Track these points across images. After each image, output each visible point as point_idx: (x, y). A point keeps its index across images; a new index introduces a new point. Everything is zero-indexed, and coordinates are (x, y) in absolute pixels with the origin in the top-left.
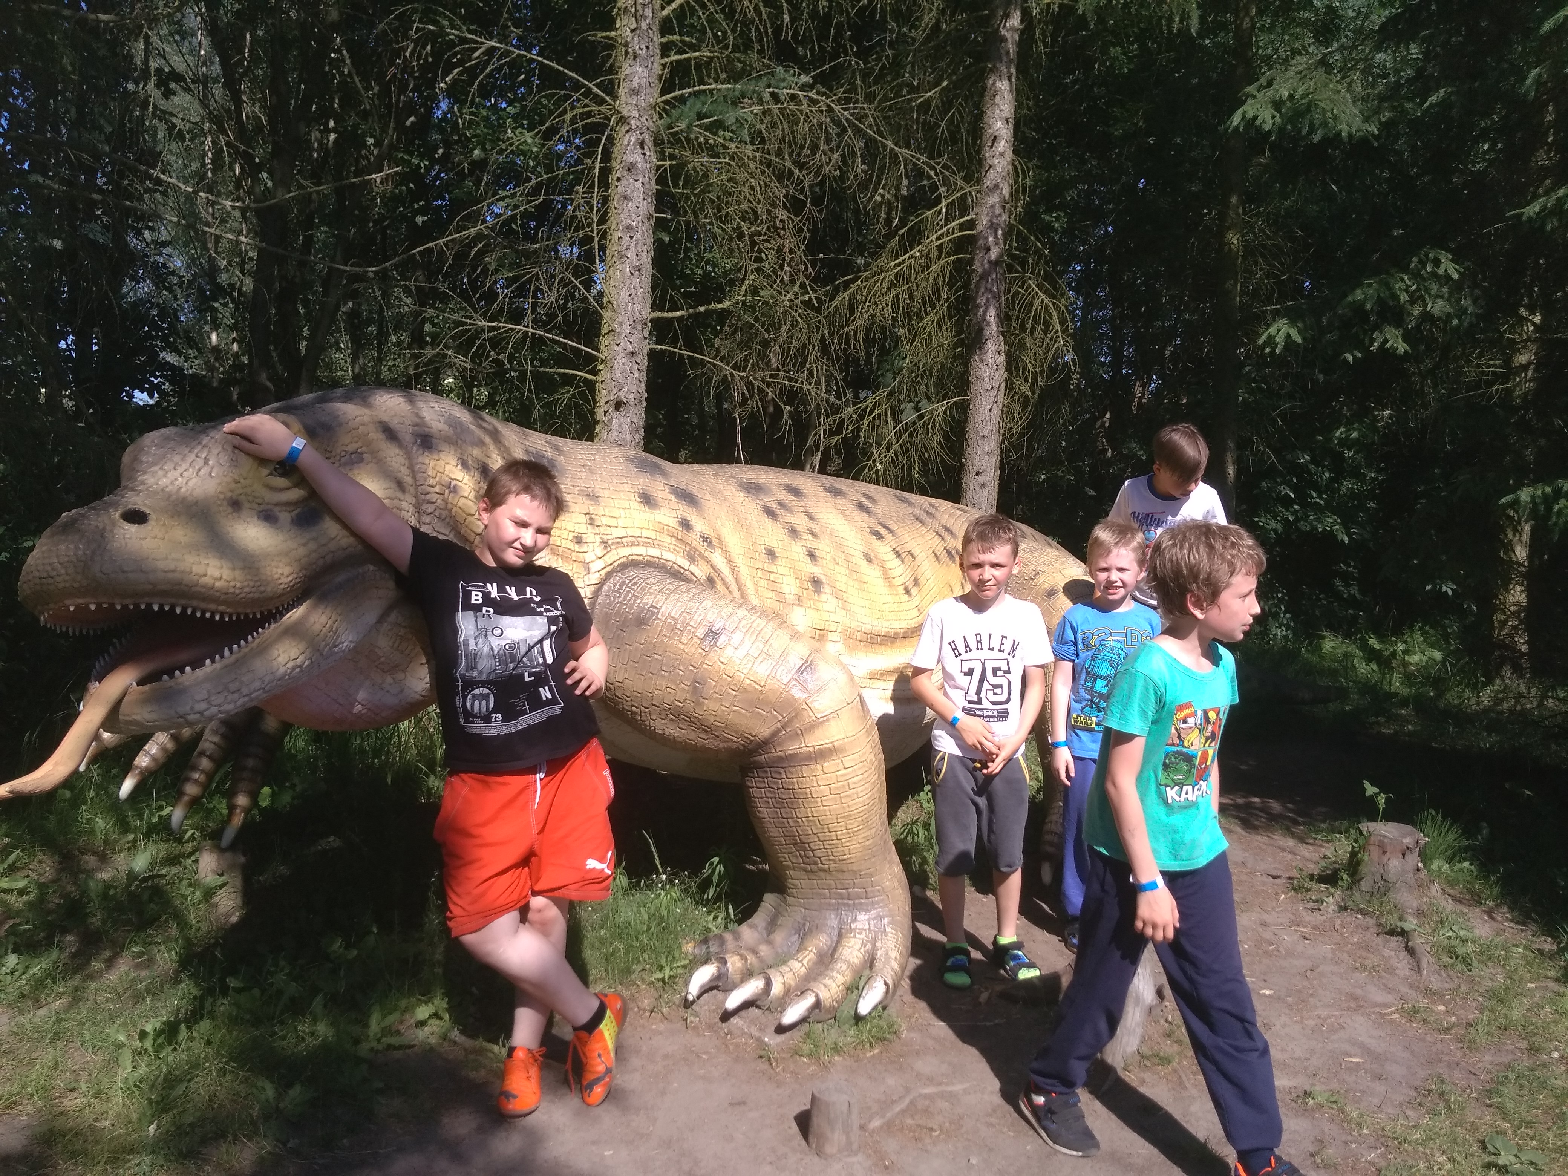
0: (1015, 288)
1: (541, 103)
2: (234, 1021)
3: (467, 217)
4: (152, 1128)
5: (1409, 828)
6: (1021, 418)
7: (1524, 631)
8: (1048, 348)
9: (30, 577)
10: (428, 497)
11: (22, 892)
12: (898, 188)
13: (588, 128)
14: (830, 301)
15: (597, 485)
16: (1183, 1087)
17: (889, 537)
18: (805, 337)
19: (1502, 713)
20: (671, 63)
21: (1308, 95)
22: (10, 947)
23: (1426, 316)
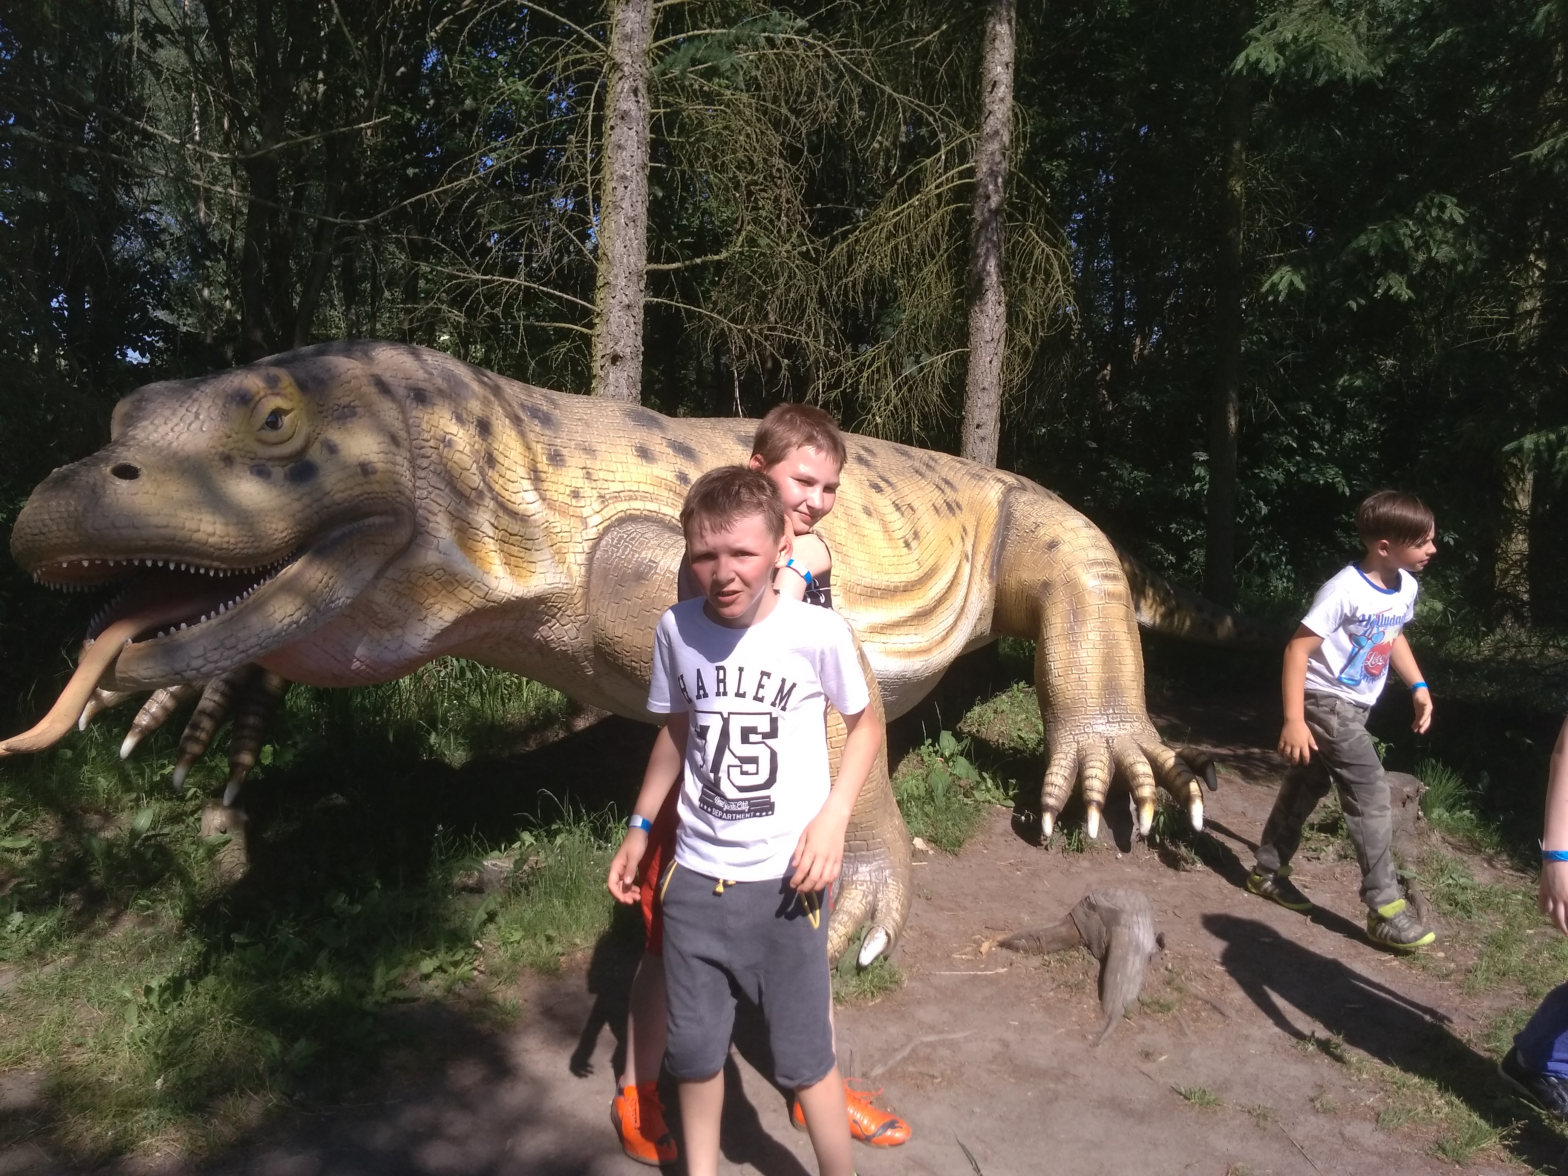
0: (1016, 237)
1: (532, 51)
2: (238, 977)
3: (459, 168)
4: (159, 1082)
5: (1409, 777)
6: (1021, 370)
7: (1526, 579)
8: (1049, 298)
9: (22, 534)
10: (422, 451)
11: (25, 851)
12: (896, 137)
13: (581, 76)
14: (828, 252)
15: (593, 439)
16: (1181, 1031)
17: (888, 490)
18: (803, 289)
19: (1503, 662)
20: (665, 7)
21: (1312, 37)
22: (15, 906)
23: (1432, 263)
